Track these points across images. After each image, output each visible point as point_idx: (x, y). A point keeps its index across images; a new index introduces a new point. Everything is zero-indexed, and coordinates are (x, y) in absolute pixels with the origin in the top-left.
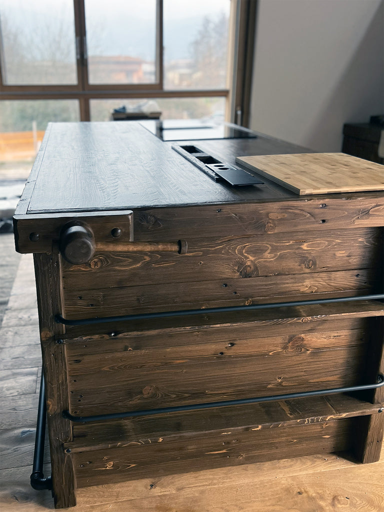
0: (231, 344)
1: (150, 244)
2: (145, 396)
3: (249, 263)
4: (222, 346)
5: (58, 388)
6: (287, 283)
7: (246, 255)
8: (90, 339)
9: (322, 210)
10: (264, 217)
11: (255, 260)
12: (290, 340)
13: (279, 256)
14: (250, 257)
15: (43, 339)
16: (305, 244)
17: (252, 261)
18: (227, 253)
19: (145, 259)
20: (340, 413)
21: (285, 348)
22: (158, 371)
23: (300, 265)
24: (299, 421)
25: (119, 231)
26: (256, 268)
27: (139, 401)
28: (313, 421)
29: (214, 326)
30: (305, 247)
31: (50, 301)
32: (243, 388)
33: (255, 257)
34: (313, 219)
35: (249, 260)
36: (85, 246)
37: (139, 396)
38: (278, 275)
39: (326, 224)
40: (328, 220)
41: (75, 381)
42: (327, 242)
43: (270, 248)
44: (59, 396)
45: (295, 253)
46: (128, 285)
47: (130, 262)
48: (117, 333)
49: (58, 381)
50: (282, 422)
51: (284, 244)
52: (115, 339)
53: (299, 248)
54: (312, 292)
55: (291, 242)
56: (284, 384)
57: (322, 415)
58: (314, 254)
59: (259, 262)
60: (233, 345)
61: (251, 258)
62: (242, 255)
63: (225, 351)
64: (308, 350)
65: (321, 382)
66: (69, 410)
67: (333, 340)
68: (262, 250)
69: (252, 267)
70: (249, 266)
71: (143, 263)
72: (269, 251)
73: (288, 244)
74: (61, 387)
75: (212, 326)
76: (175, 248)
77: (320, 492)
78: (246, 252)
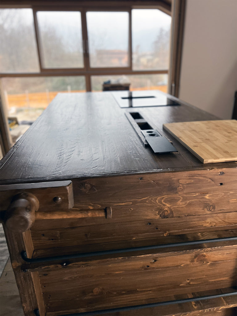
0: (154, 260)
2: (95, 294)
3: (166, 209)
4: (147, 262)
5: (29, 297)
6: (194, 221)
7: (164, 203)
8: (47, 268)
10: (175, 182)
11: (171, 207)
12: (196, 256)
13: (188, 204)
14: (167, 205)
15: (14, 267)
16: (208, 195)
17: (168, 207)
18: (151, 202)
20: (229, 304)
21: (192, 261)
22: (103, 279)
23: (203, 209)
24: (200, 311)
25: (60, 198)
26: (172, 212)
27: (91, 297)
28: (210, 310)
30: (207, 197)
31: (16, 243)
33: (170, 204)
35: (166, 207)
37: (90, 294)
38: (188, 216)
39: (223, 186)
40: (224, 183)
41: (45, 286)
42: (223, 194)
43: (182, 198)
44: (30, 301)
45: (200, 201)
46: (79, 226)
48: (68, 263)
49: (28, 292)
50: (189, 313)
51: (191, 196)
52: (66, 267)
53: (203, 198)
54: (212, 226)
55: (197, 194)
56: (191, 283)
57: (217, 306)
58: (213, 201)
59: (174, 208)
60: (155, 261)
61: (168, 205)
62: (161, 203)
63: (149, 265)
64: (208, 262)
65: (217, 281)
66: (38, 309)
67: (225, 256)
68: (176, 200)
69: (169, 212)
70: (166, 211)
72: (181, 200)
73: (195, 195)
74: (31, 296)
75: (138, 256)
78: (164, 201)
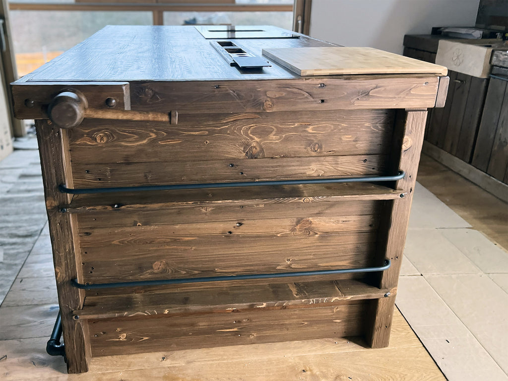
0: (239, 223)
1: (140, 113)
2: (156, 271)
3: (254, 144)
4: (230, 226)
5: (66, 257)
6: (293, 166)
7: (251, 136)
8: (93, 209)
9: (321, 90)
10: (262, 94)
11: (261, 141)
12: (298, 222)
13: (284, 138)
14: (255, 138)
15: (48, 208)
16: (311, 127)
17: (257, 142)
18: (233, 133)
19: (151, 136)
20: (345, 295)
21: (293, 230)
22: (168, 247)
23: (305, 148)
24: (303, 301)
25: (114, 101)
26: (262, 150)
27: (150, 276)
28: (317, 302)
29: (216, 202)
30: (310, 129)
31: (53, 171)
32: (252, 268)
33: (260, 138)
34: (312, 99)
35: (254, 141)
36: (71, 109)
37: (149, 271)
38: (284, 157)
39: (324, 104)
40: (327, 100)
41: (86, 253)
42: (332, 126)
43: (275, 129)
44: (67, 265)
45: (300, 135)
46: (136, 161)
47: (135, 139)
48: (120, 205)
49: (65, 250)
50: (287, 301)
51: (288, 126)
52: (117, 210)
53: (305, 131)
54: (319, 176)
55: (296, 125)
56: (293, 266)
57: (327, 297)
58: (319, 137)
59: (264, 144)
60: (241, 224)
61: (257, 139)
62: (248, 135)
63: (232, 230)
64: (316, 234)
65: (331, 266)
66: (77, 278)
67: (341, 225)
68: (267, 132)
69: (258, 149)
70: (254, 147)
71: (149, 140)
72: (274, 133)
73: (293, 126)
74: (68, 256)
75: (213, 202)
76: (165, 118)
77: (324, 371)
78: (251, 133)
